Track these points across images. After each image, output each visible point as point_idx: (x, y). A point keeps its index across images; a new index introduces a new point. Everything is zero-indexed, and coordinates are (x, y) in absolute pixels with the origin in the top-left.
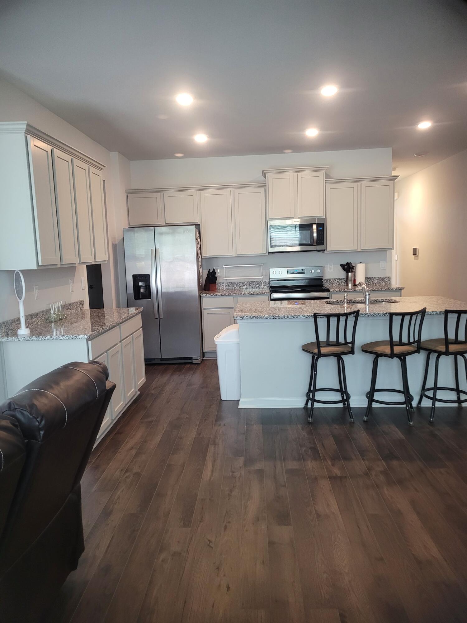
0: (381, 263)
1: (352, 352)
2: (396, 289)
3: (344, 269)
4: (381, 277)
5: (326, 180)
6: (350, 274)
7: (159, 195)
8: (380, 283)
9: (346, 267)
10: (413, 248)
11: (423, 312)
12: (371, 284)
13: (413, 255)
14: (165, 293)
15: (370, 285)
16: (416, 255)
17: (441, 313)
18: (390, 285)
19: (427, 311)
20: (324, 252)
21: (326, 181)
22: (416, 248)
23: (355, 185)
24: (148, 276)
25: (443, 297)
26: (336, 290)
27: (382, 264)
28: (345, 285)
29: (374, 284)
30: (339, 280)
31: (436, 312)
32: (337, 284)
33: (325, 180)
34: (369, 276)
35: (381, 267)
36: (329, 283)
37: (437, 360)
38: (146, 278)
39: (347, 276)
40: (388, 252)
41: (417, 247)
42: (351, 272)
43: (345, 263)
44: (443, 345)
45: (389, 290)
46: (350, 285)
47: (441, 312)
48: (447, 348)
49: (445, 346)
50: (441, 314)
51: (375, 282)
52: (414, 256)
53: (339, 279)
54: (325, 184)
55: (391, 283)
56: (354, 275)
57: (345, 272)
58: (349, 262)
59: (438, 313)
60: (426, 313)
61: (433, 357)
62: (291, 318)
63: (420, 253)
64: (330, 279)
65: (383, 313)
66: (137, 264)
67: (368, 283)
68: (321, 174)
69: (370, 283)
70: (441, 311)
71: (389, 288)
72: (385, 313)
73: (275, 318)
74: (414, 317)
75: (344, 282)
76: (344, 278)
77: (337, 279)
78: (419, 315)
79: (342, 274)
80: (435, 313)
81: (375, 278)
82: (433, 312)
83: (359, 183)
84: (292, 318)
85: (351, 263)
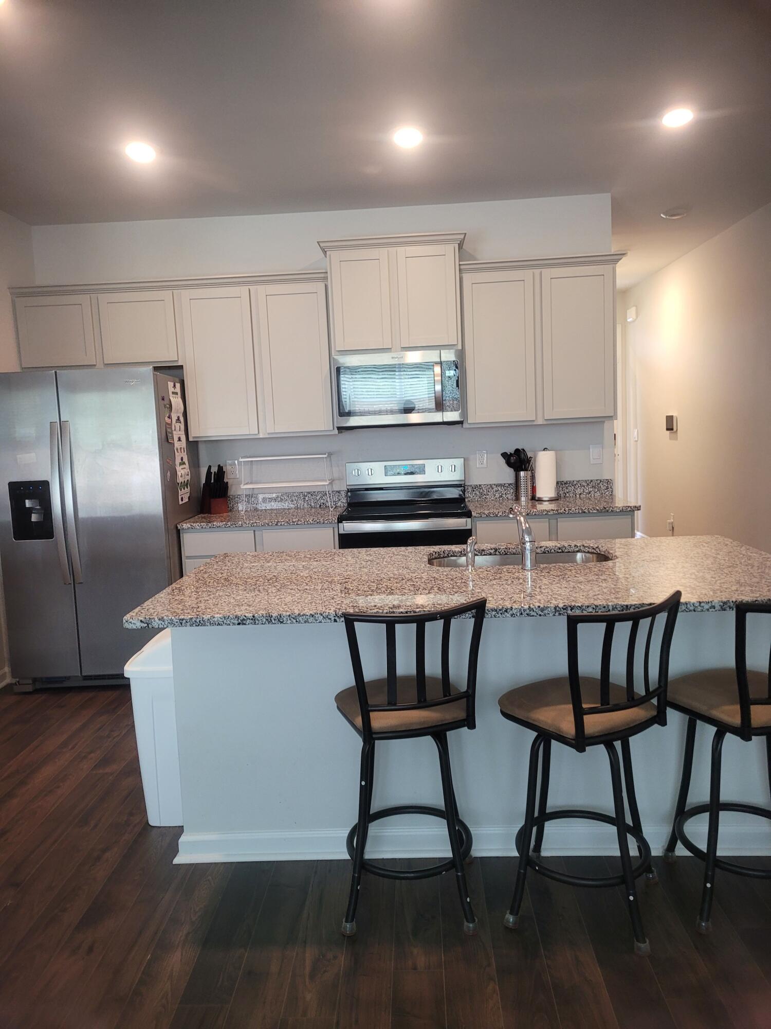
0: (591, 450)
1: (470, 722)
2: (621, 509)
3: (509, 464)
4: (592, 481)
5: (461, 263)
6: (522, 473)
7: (84, 299)
8: (590, 493)
9: (513, 459)
10: (667, 417)
11: (673, 605)
12: (571, 495)
13: (668, 429)
14: (86, 520)
15: (568, 499)
16: (672, 429)
17: (724, 606)
18: (612, 499)
19: (682, 600)
20: (462, 427)
21: (462, 267)
22: (672, 416)
23: (527, 274)
24: (45, 485)
25: (728, 541)
26: (486, 512)
27: (594, 452)
28: (514, 498)
29: (578, 496)
30: (499, 489)
31: (710, 605)
32: (495, 495)
33: (460, 265)
34: (565, 479)
35: (591, 458)
36: (478, 493)
37: (718, 743)
38: (40, 490)
39: (517, 478)
40: (605, 424)
41: (674, 415)
42: (526, 470)
43: (510, 450)
44: (732, 704)
45: (607, 511)
46: (523, 499)
47: (725, 603)
48: (746, 715)
49: (738, 707)
50: (725, 610)
51: (578, 491)
52: (668, 432)
53: (500, 485)
54: (460, 273)
55: (613, 493)
56: (533, 478)
57: (512, 470)
58: (520, 448)
59: (718, 607)
60: (682, 607)
61: (706, 733)
62: (289, 622)
63: (681, 425)
64: (480, 486)
65: (555, 608)
66: (18, 456)
67: (564, 493)
68: (450, 250)
69: (567, 495)
70: (725, 600)
71: (605, 508)
72: (561, 605)
73: (242, 622)
74: (644, 623)
75: (512, 491)
76: (511, 484)
77: (497, 485)
78: (658, 616)
79: (506, 475)
80: (707, 607)
81: (578, 481)
82: (700, 603)
83: (537, 272)
84: (292, 623)
85: (523, 450)
